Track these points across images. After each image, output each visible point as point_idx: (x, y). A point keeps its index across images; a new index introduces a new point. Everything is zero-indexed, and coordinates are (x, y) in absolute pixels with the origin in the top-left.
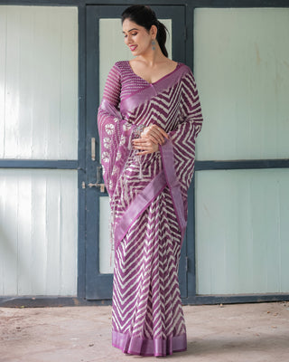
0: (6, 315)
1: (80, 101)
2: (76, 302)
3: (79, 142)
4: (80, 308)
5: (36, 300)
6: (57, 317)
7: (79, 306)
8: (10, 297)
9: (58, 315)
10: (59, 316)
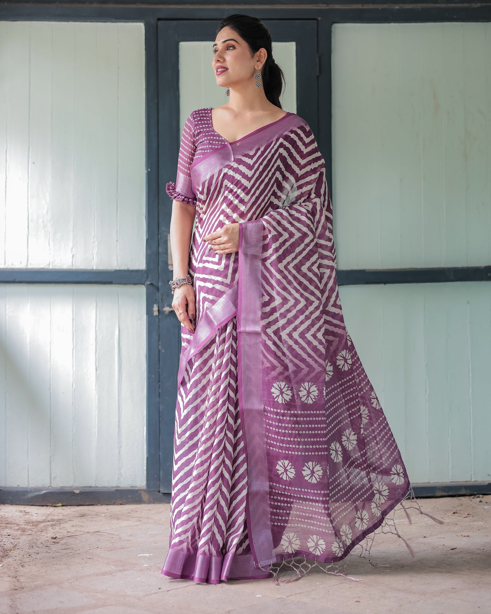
0: (34, 518)
1: (149, 175)
2: (145, 497)
3: (147, 240)
4: (151, 506)
5: (81, 493)
6: (115, 521)
7: (150, 502)
8: (39, 490)
9: (116, 517)
10: (118, 519)
